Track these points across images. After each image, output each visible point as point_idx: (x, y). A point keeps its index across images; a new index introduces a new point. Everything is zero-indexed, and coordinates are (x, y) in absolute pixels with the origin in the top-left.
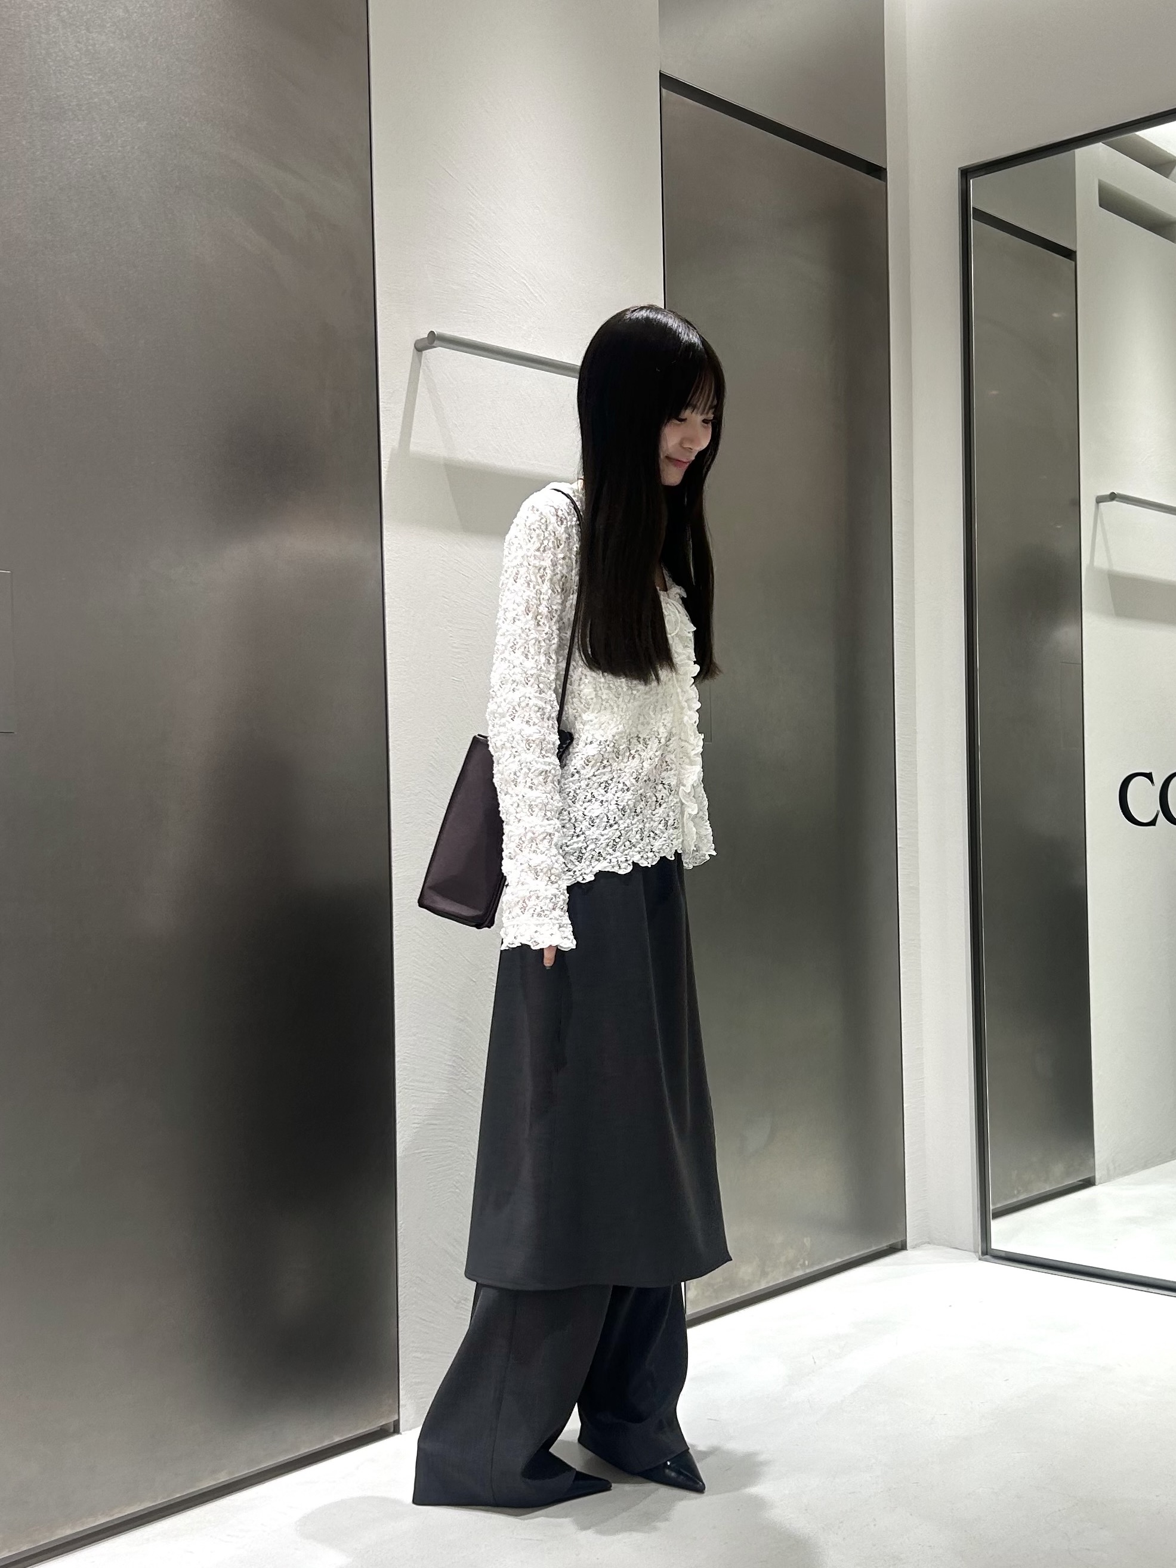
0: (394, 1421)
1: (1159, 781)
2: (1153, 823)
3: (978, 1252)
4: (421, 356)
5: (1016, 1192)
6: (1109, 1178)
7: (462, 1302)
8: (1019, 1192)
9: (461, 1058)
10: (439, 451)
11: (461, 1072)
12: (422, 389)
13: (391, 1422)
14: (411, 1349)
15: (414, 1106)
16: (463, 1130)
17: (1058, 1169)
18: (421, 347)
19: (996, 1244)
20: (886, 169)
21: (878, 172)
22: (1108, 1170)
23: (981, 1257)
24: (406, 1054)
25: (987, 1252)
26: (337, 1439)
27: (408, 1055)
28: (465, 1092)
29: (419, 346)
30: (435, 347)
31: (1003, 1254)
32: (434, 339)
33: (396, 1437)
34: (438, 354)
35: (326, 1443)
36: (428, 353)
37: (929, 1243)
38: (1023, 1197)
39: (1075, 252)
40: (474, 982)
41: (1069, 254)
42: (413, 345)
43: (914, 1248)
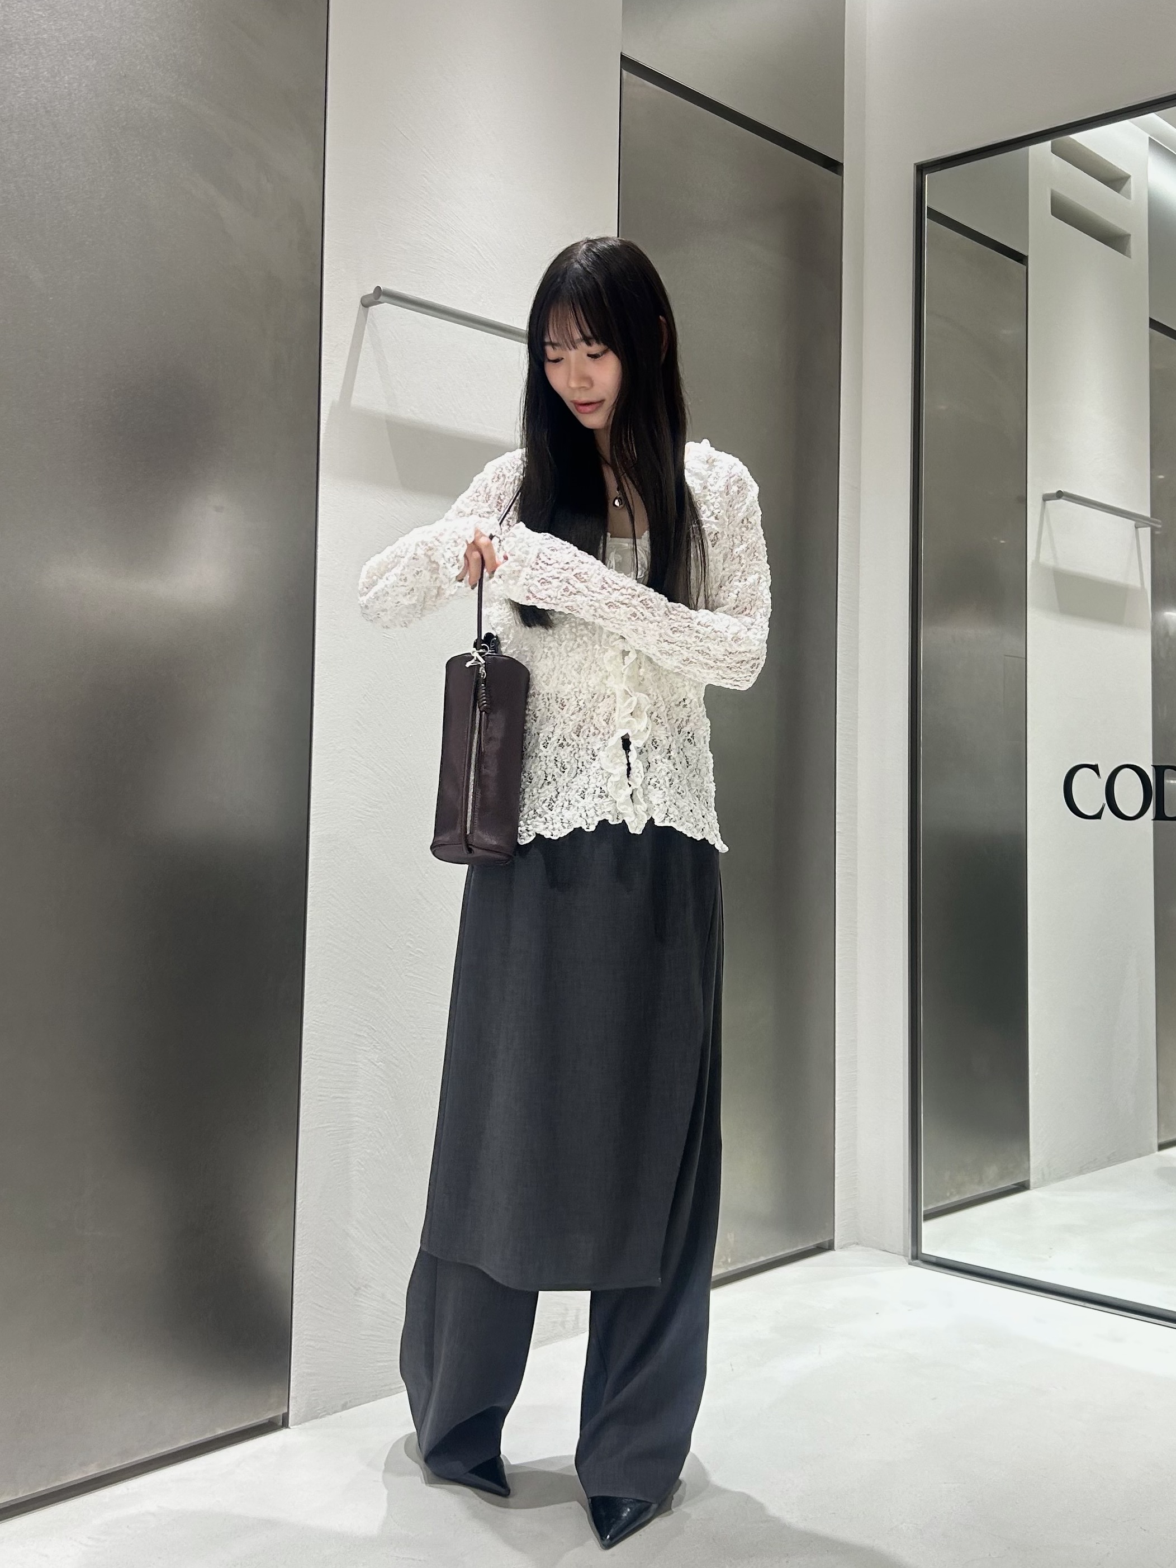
0: (283, 1414)
1: (1105, 774)
2: (1098, 816)
3: (908, 1256)
4: (367, 312)
5: (948, 1194)
6: (1044, 1182)
7: (363, 1288)
8: (951, 1194)
9: (373, 1029)
10: (382, 407)
11: (372, 1043)
12: (366, 345)
13: (278, 1416)
14: (305, 1337)
15: (320, 1077)
16: (371, 1105)
17: (992, 1171)
18: (367, 303)
19: (926, 1249)
20: (842, 164)
21: (835, 166)
22: (1043, 1175)
23: (911, 1261)
24: (314, 1022)
25: (918, 1257)
26: (220, 1432)
27: (317, 1023)
28: (376, 1065)
29: (366, 302)
30: (380, 303)
31: (934, 1260)
32: (380, 295)
33: (285, 1431)
34: (385, 309)
35: (208, 1436)
36: (373, 309)
37: (857, 1244)
38: (956, 1199)
39: (1026, 257)
40: (391, 949)
41: (1021, 259)
42: (359, 301)
43: (841, 1248)
